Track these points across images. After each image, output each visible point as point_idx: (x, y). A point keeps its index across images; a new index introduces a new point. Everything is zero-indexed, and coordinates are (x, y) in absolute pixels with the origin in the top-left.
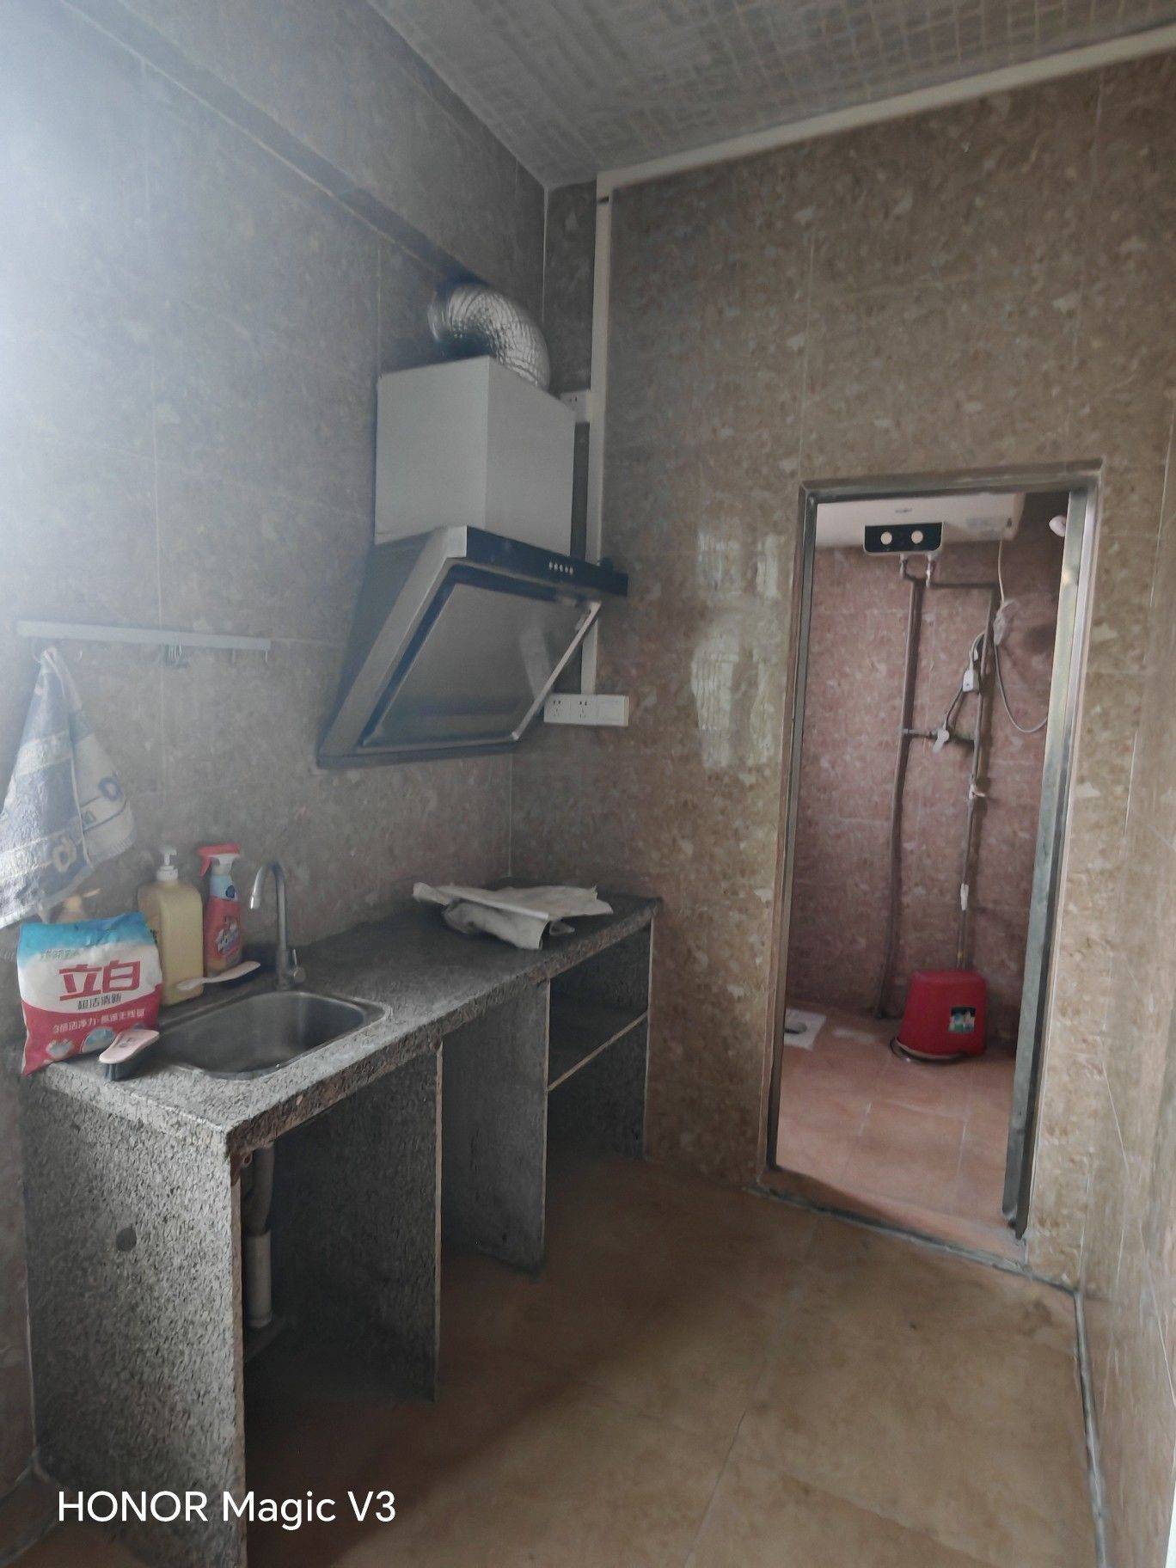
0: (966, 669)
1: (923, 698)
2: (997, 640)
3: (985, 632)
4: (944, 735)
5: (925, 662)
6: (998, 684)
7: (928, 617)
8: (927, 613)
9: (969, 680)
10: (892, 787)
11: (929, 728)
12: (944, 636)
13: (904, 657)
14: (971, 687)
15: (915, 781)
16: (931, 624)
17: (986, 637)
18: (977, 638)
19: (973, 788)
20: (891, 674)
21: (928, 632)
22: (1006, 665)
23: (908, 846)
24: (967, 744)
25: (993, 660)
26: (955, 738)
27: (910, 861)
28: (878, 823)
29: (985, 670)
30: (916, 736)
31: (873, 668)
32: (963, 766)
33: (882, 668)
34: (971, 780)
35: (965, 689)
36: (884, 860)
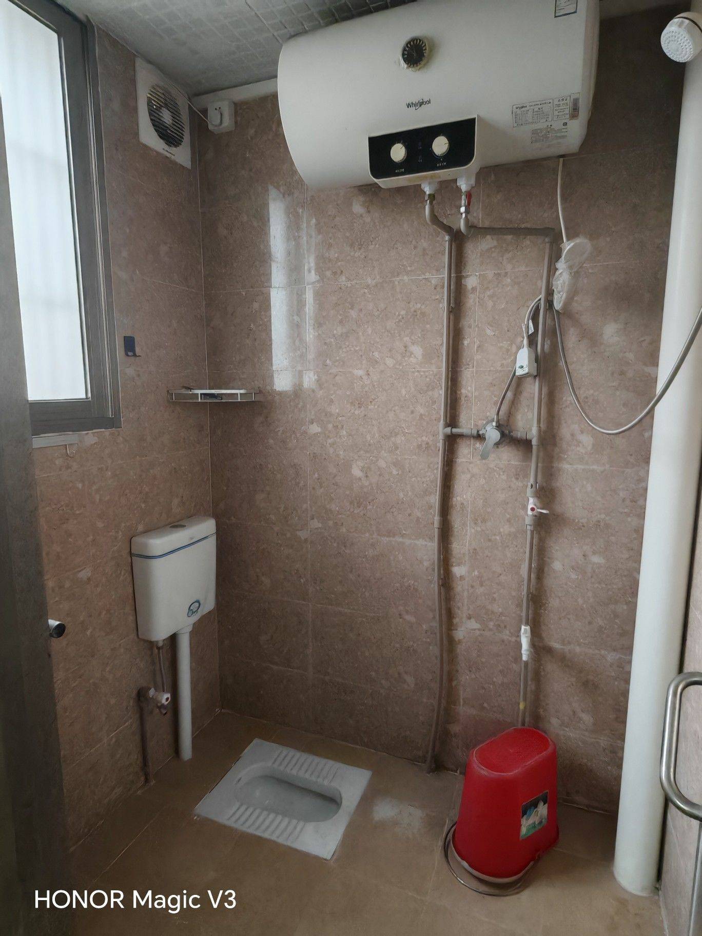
0: (520, 347)
1: (469, 386)
2: (558, 305)
3: (542, 296)
4: (493, 434)
5: (469, 342)
6: (562, 364)
7: (471, 282)
8: (467, 276)
9: (523, 361)
10: (435, 499)
11: (476, 425)
12: (490, 304)
13: (442, 336)
14: (526, 370)
15: (463, 493)
16: (474, 289)
17: (542, 302)
18: (532, 304)
19: (531, 502)
20: (428, 356)
21: (471, 301)
22: (572, 338)
23: (458, 571)
24: (525, 444)
25: (552, 334)
26: (508, 437)
27: (460, 588)
28: (420, 542)
29: (543, 346)
30: (461, 436)
31: (406, 352)
32: (520, 474)
33: (417, 351)
34: (529, 491)
35: (519, 372)
36: (431, 588)
